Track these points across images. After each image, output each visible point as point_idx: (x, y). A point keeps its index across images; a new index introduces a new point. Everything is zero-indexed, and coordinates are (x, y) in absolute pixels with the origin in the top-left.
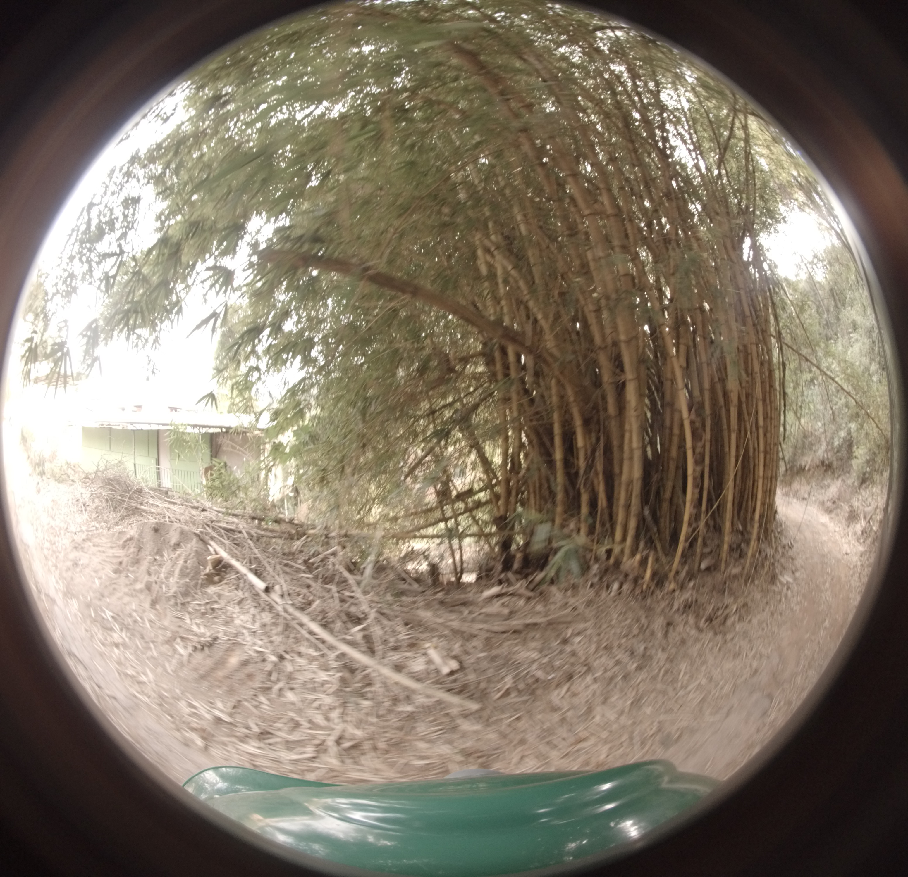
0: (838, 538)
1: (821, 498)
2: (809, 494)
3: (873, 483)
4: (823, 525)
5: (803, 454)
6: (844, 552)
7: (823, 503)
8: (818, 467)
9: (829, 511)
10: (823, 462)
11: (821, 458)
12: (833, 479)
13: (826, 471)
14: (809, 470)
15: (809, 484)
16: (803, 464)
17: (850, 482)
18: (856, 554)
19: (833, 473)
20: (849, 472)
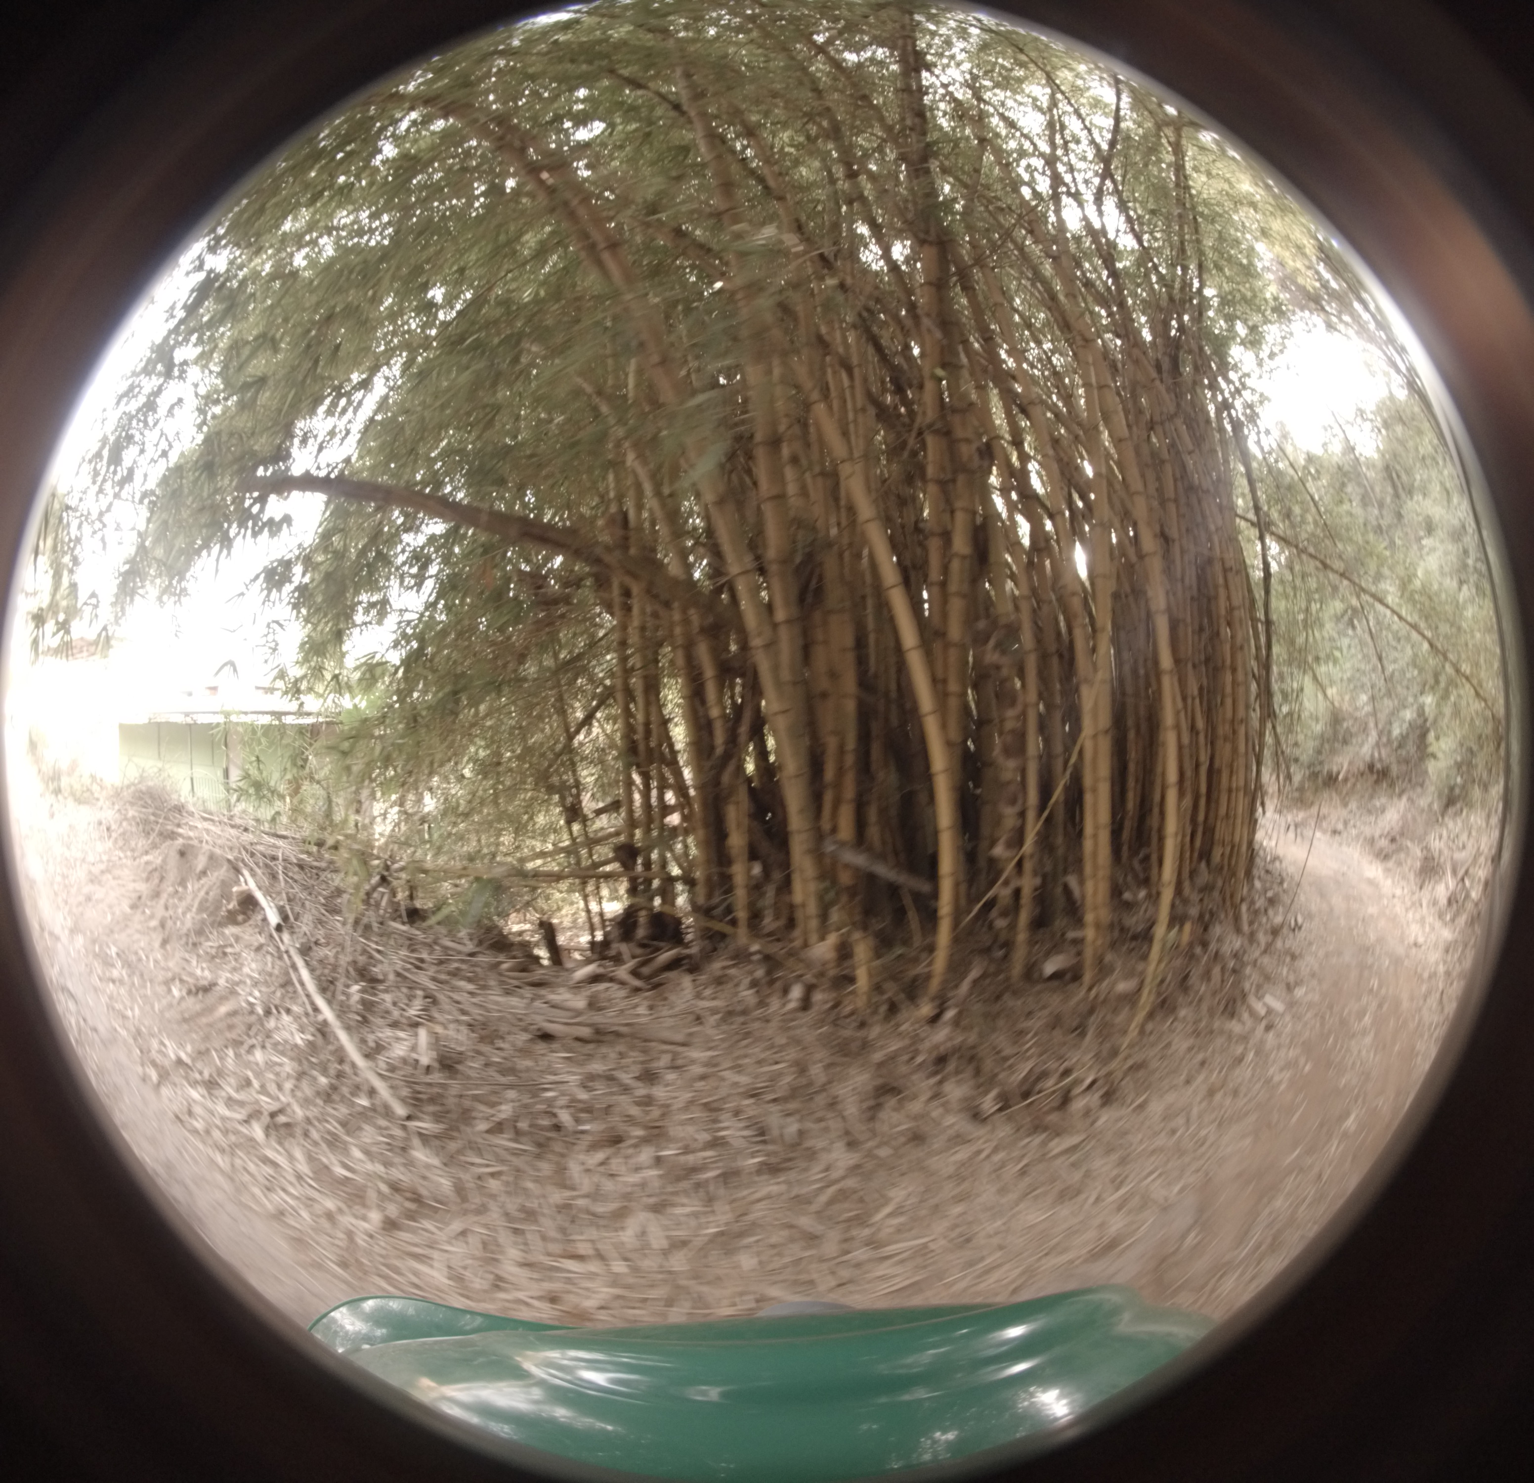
0: (1399, 909)
1: (1368, 831)
2: (1346, 823)
3: (1470, 805)
4: (1371, 882)
5: (1333, 751)
6: (1412, 940)
7: (1371, 841)
8: (1362, 774)
9: (1383, 856)
10: (1371, 767)
11: (1368, 758)
12: (1391, 797)
13: (1377, 782)
14: (1346, 780)
15: (1345, 805)
16: (1335, 770)
17: (1423, 802)
18: (1436, 946)
19: (1392, 785)
20: (1422, 785)
